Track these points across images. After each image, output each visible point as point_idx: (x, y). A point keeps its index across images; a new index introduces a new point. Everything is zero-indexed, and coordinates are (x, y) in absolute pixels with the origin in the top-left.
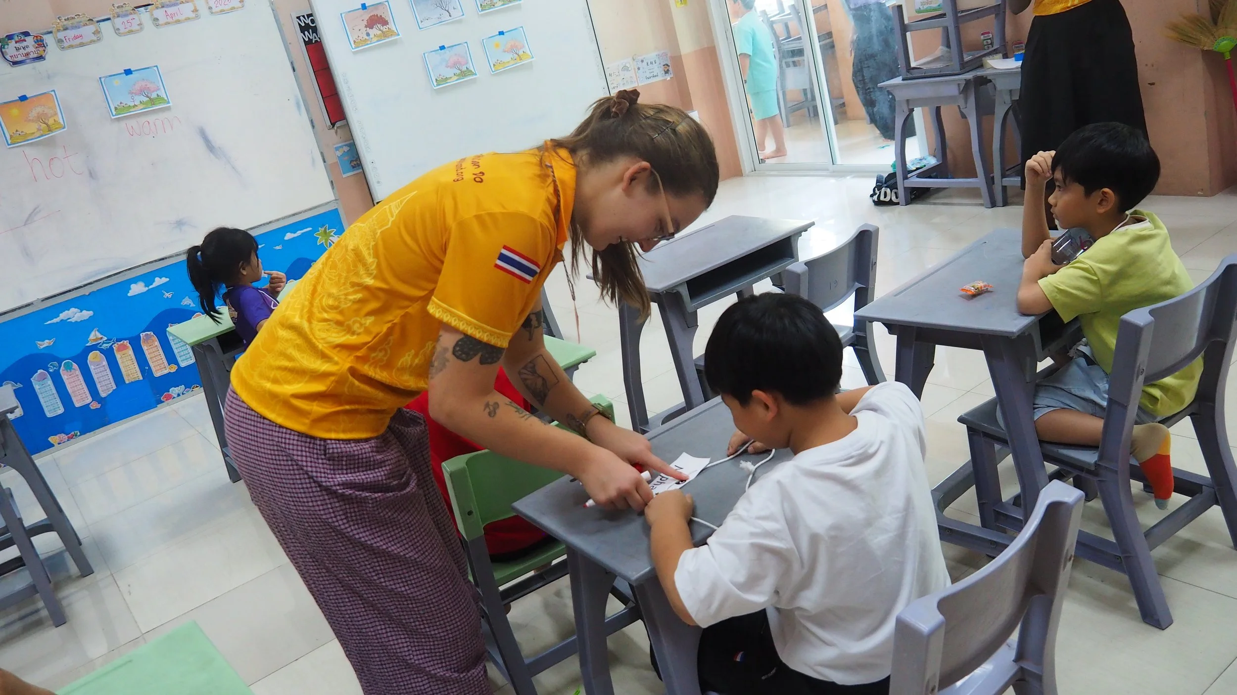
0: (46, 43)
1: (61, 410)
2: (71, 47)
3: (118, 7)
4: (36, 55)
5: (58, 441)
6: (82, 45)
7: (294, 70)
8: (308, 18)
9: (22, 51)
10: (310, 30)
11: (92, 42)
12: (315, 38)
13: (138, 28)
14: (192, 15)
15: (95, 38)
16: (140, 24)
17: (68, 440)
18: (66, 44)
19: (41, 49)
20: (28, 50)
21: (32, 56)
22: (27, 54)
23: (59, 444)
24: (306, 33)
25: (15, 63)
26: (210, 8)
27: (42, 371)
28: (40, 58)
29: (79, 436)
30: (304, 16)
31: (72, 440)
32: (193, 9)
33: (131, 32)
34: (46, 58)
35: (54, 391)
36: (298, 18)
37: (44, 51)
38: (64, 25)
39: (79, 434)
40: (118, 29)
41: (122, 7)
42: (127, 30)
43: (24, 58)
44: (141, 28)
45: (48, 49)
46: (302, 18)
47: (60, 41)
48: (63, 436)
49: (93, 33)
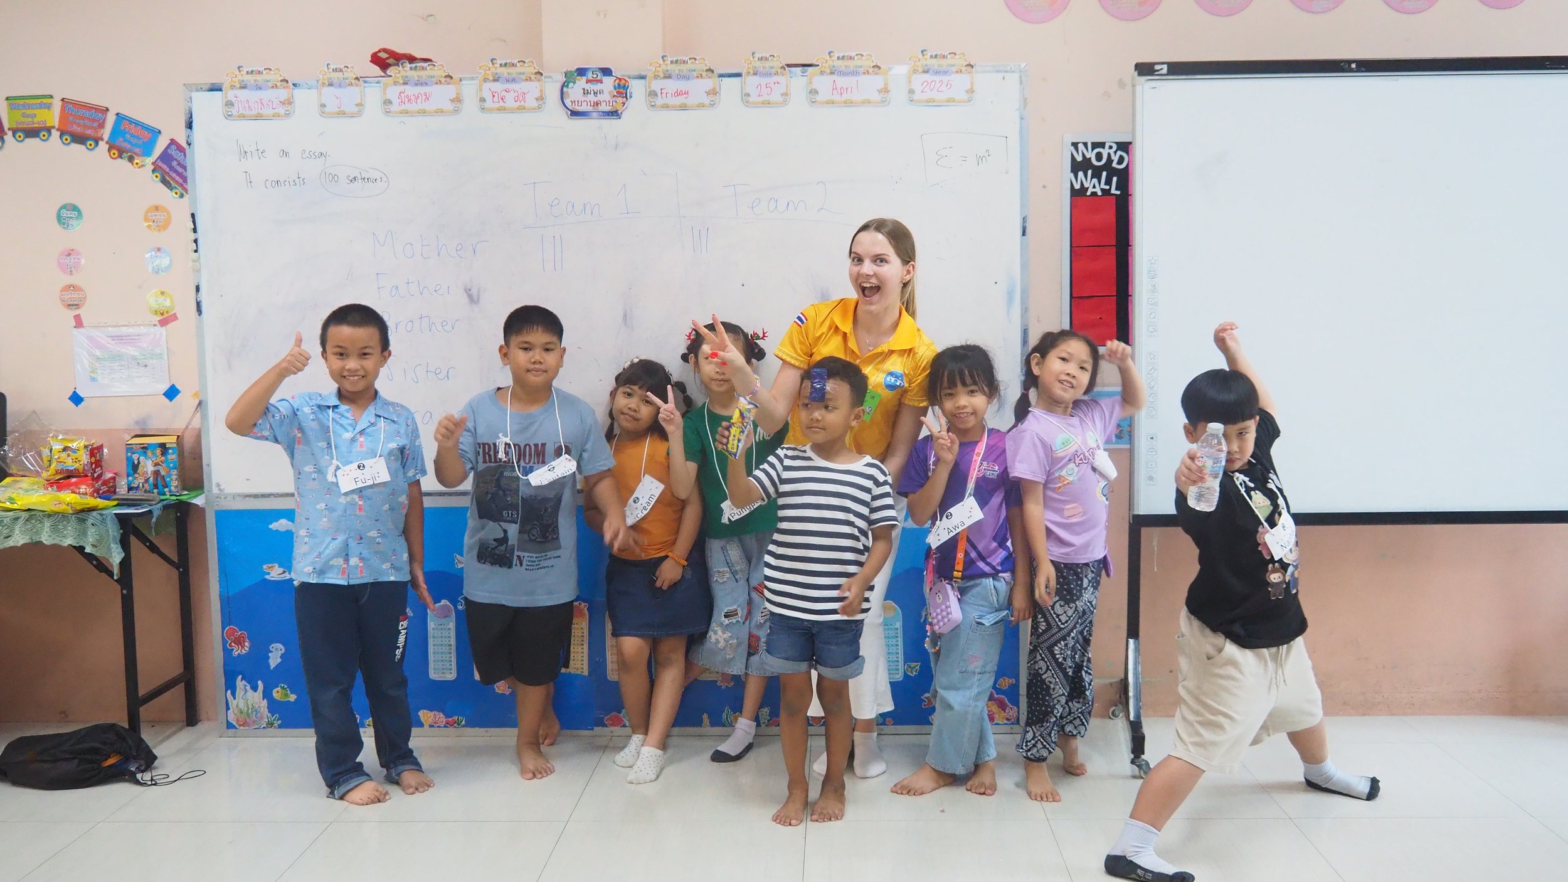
0: (631, 93)
1: (451, 676)
2: (666, 107)
3: (760, 59)
4: (608, 109)
5: (430, 721)
6: (684, 107)
7: (1024, 234)
8: (1092, 150)
9: (591, 98)
10: (1090, 172)
11: (701, 106)
12: (1094, 187)
13: (780, 99)
14: (877, 97)
15: (707, 101)
16: (785, 94)
17: (445, 726)
18: (659, 101)
19: (620, 100)
20: (600, 97)
21: (604, 108)
22: (597, 104)
23: (431, 726)
24: (1081, 174)
25: (574, 114)
26: (911, 92)
27: (448, 603)
28: (614, 114)
29: (464, 726)
30: (1085, 144)
31: (451, 730)
32: (881, 86)
33: (767, 103)
34: (625, 116)
35: (453, 642)
36: (1075, 145)
37: (624, 104)
38: (667, 71)
39: (463, 723)
40: (748, 95)
41: (767, 59)
42: (761, 99)
43: (589, 109)
44: (785, 101)
45: (631, 102)
46: (1081, 146)
47: (653, 94)
48: (441, 717)
49: (706, 92)
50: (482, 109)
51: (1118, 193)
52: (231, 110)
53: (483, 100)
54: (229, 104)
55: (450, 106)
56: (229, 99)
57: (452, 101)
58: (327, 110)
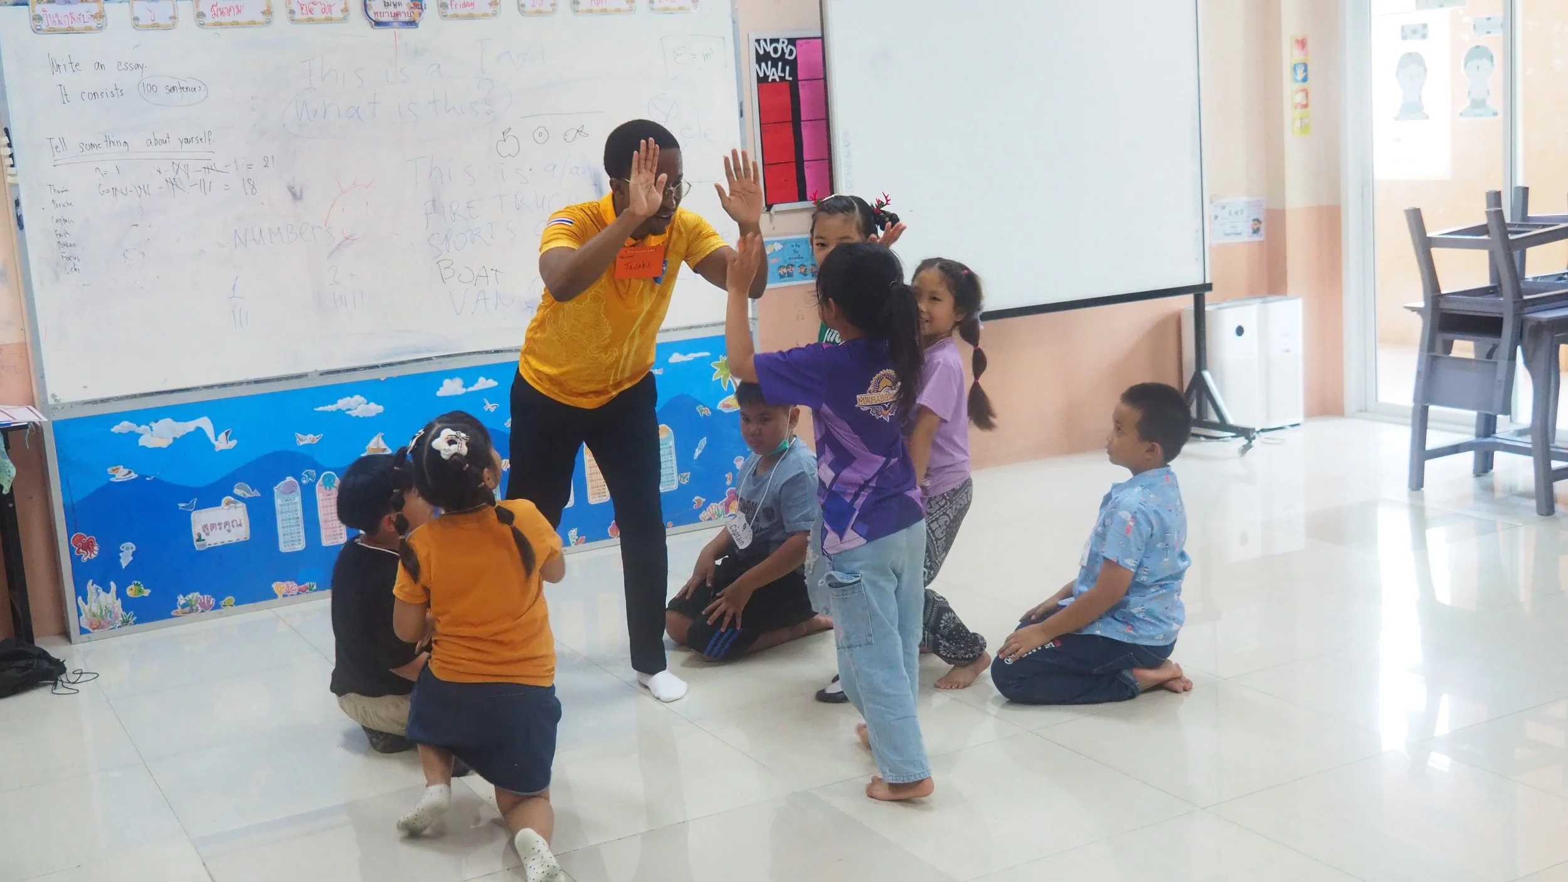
0: (425, 5)
1: (300, 546)
2: (456, 16)
4: (407, 19)
5: (284, 591)
6: (471, 17)
7: (741, 115)
8: (771, 44)
9: (392, 9)
10: (770, 63)
11: (485, 15)
12: (773, 75)
13: (550, 9)
14: (625, 6)
15: (490, 11)
16: (554, 5)
17: (298, 593)
18: (450, 12)
19: (416, 11)
20: (399, 9)
21: (403, 18)
22: (397, 15)
23: (284, 596)
24: (763, 65)
25: (378, 24)
27: (293, 479)
28: (412, 23)
29: (315, 590)
30: (765, 41)
31: (304, 595)
34: (421, 25)
35: (300, 514)
36: (758, 41)
37: (420, 14)
39: (315, 587)
40: (523, 5)
42: (534, 9)
43: (390, 19)
44: (554, 10)
45: (426, 13)
46: (762, 42)
47: (444, 6)
48: (293, 586)
49: (489, 4)
50: (293, 20)
51: (791, 79)
52: (40, 24)
53: (292, 12)
54: (37, 18)
55: (261, 18)
56: (36, 13)
57: (264, 13)
58: (140, 23)
